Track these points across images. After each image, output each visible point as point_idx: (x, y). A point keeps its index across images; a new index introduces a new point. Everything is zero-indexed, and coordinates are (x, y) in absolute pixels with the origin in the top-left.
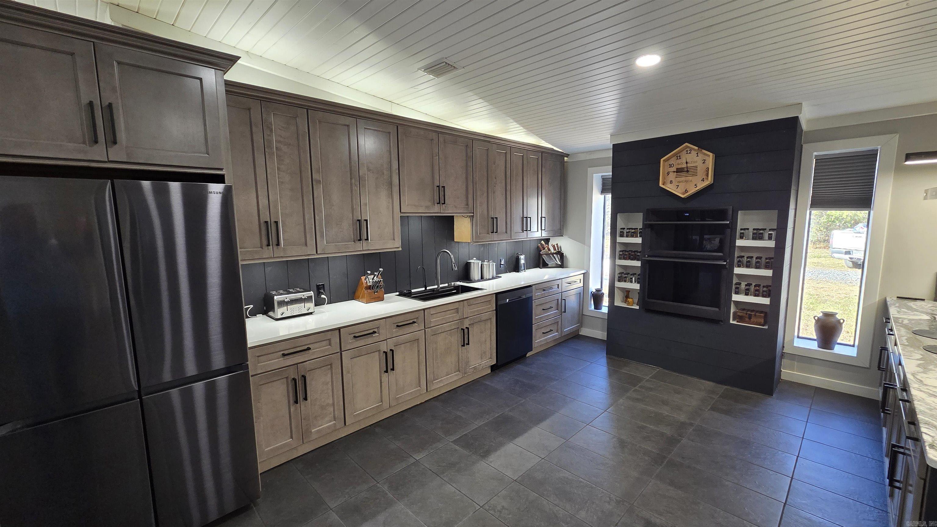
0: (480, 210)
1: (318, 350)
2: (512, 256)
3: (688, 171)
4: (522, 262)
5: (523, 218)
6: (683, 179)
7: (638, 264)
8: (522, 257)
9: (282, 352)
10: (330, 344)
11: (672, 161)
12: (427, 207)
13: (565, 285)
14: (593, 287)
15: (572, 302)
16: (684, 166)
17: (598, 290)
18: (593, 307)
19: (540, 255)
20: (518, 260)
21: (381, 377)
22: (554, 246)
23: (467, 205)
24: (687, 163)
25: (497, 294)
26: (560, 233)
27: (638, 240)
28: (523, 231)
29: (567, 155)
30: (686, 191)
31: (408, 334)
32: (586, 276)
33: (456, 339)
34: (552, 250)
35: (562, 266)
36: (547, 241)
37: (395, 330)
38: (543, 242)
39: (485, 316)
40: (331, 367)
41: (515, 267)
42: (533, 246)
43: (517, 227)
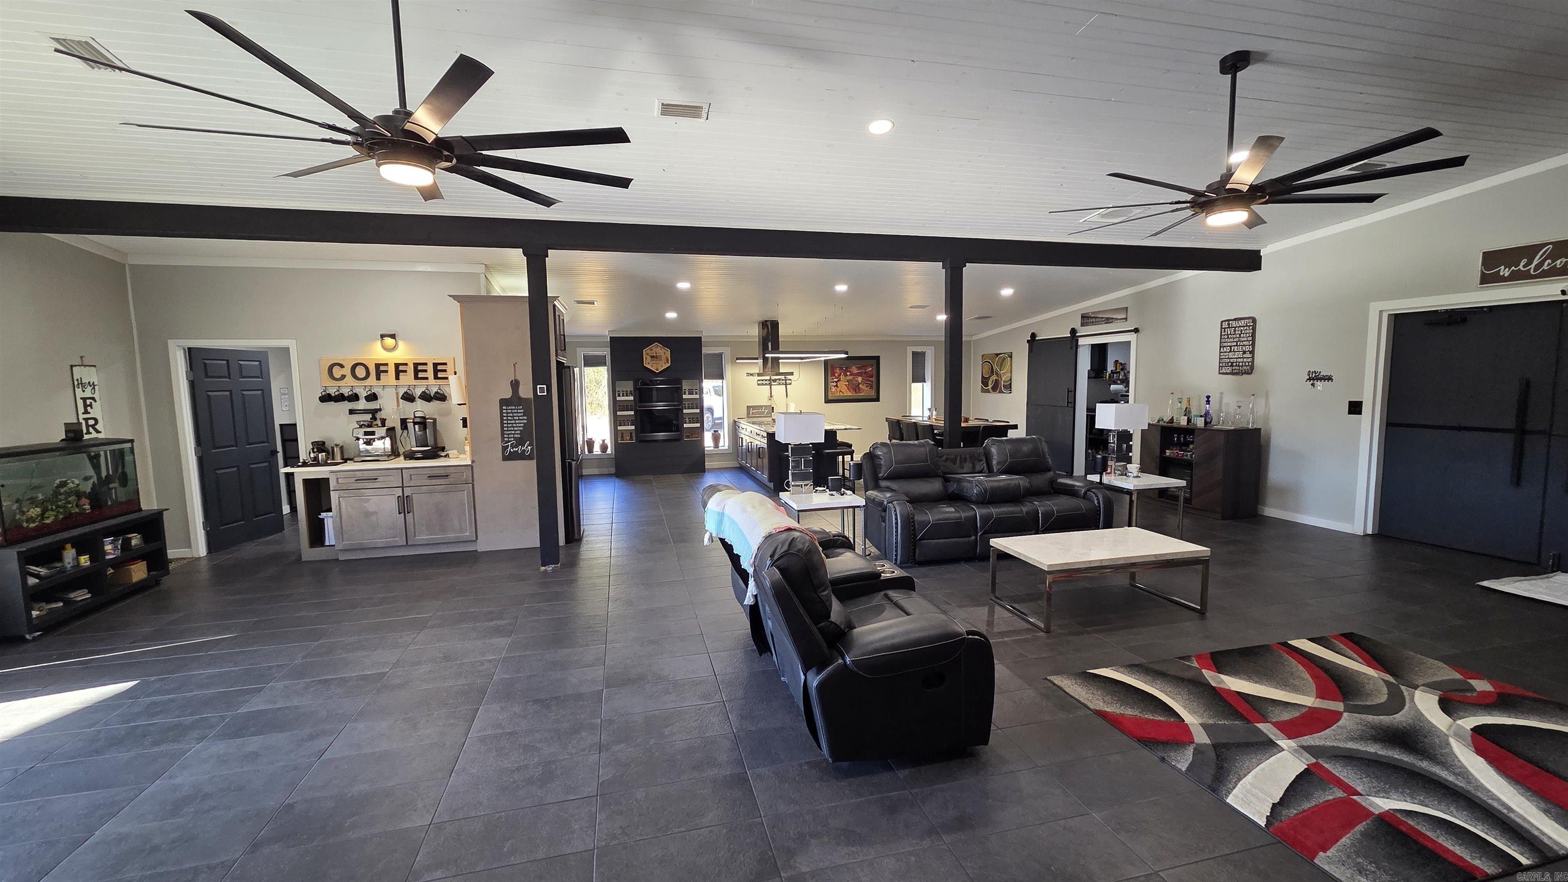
7: (632, 413)
27: (632, 398)
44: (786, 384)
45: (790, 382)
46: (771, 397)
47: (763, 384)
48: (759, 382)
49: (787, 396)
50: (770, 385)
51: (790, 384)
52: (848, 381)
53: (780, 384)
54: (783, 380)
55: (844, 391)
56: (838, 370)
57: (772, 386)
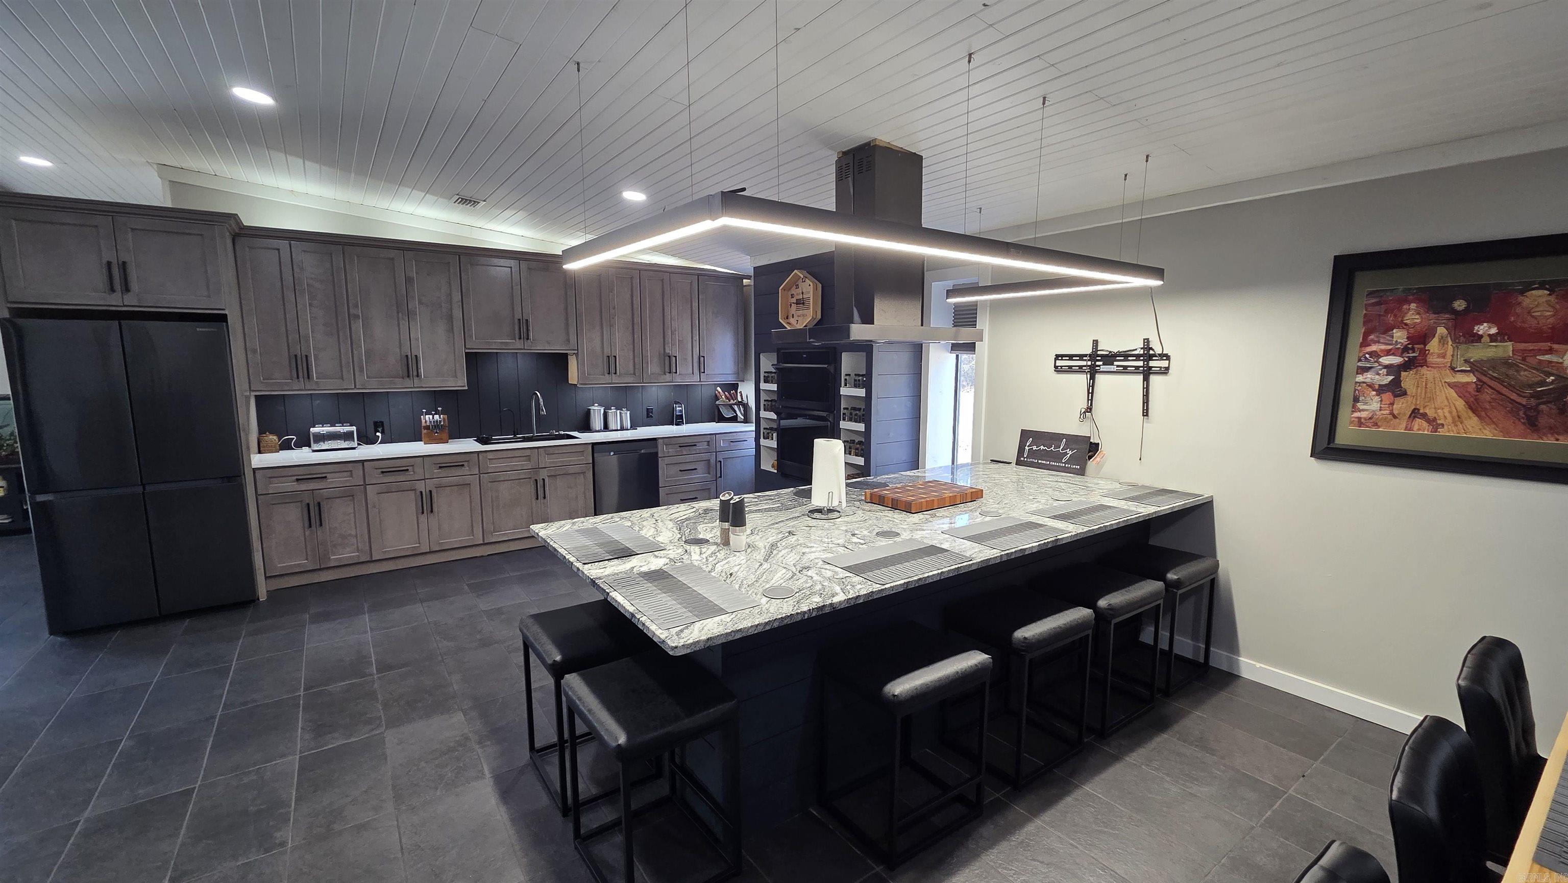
0: (590, 349)
1: (335, 480)
2: (668, 405)
3: (803, 304)
4: (682, 413)
5: (664, 356)
6: (801, 313)
7: (774, 413)
8: (679, 406)
9: (296, 478)
10: (351, 476)
11: (793, 290)
12: (506, 344)
13: (723, 442)
15: (738, 470)
16: (801, 296)
19: (716, 406)
21: (417, 518)
23: (567, 341)
24: (802, 293)
25: (594, 445)
26: (736, 377)
27: (775, 387)
30: (806, 326)
31: (453, 476)
33: (524, 490)
34: (733, 401)
35: (744, 421)
37: (435, 471)
38: (718, 388)
39: (573, 469)
40: (354, 498)
41: (672, 419)
42: (707, 394)
43: (653, 367)
44: (1147, 373)
45: (1164, 364)
46: (1089, 409)
47: (1070, 370)
48: (1059, 363)
49: (1146, 413)
50: (1093, 372)
51: (1165, 371)
52: (1475, 367)
53: (1125, 370)
54: (1138, 357)
55: (1444, 415)
56: (1413, 315)
57: (1098, 376)
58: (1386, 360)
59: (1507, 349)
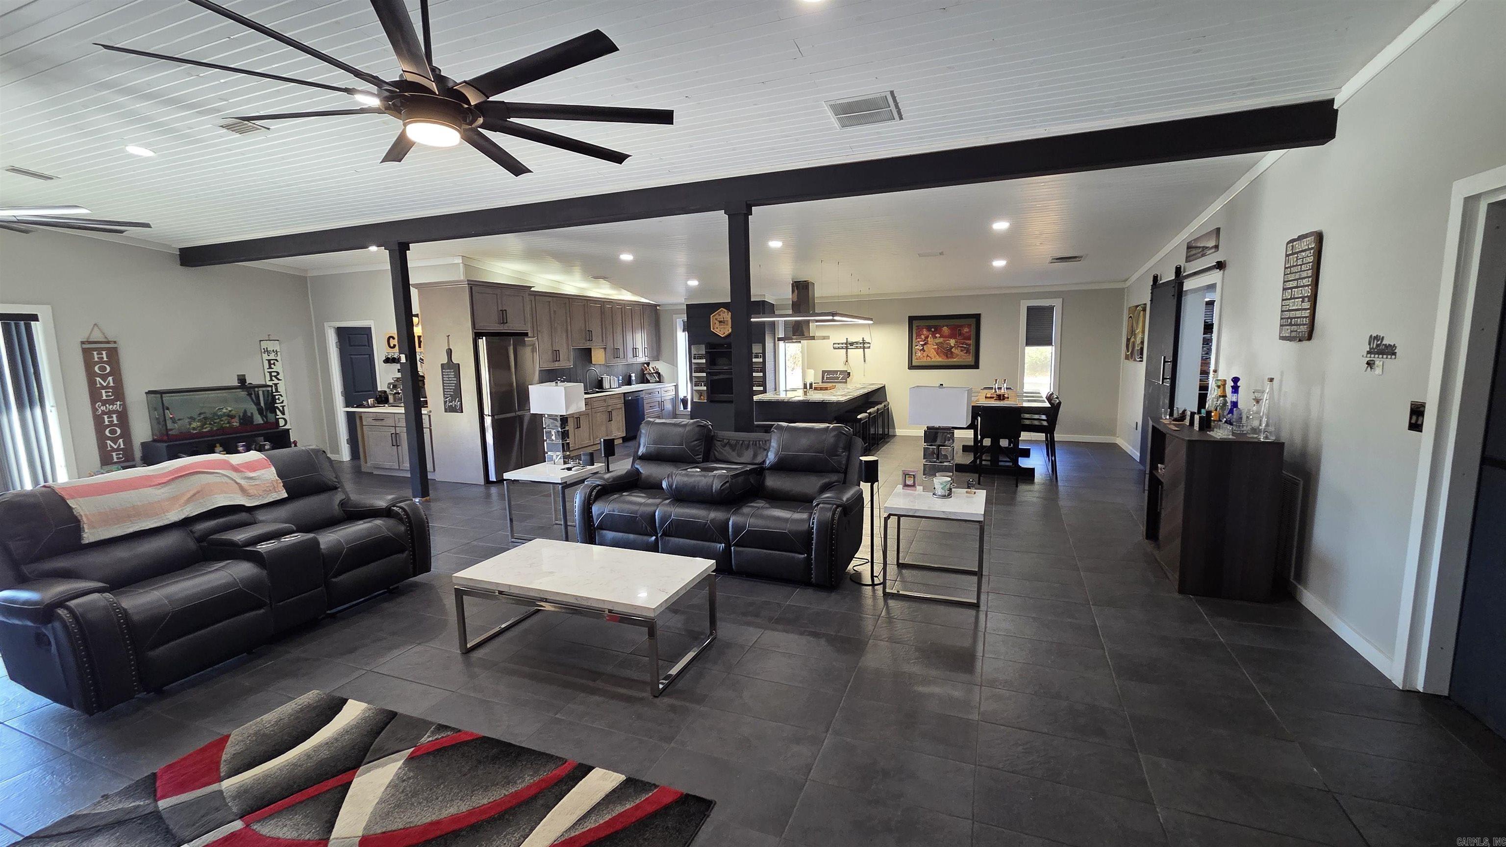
0: (610, 345)
2: (626, 375)
3: (723, 323)
4: (633, 378)
5: (633, 349)
6: (722, 327)
7: (704, 374)
8: (633, 375)
11: (717, 316)
12: (584, 343)
13: (663, 392)
14: (681, 396)
15: (668, 406)
16: (722, 320)
17: (685, 397)
18: (682, 409)
19: (644, 375)
20: (630, 377)
22: (653, 368)
23: (603, 341)
24: (722, 318)
25: (624, 393)
26: (657, 358)
27: (704, 361)
28: (634, 357)
29: (659, 305)
30: (724, 333)
32: (676, 387)
33: (605, 417)
34: (653, 372)
35: (659, 382)
36: (648, 364)
38: (645, 365)
39: (619, 406)
41: (629, 382)
42: (639, 368)
43: (630, 354)
44: (864, 348)
45: (869, 345)
46: (846, 361)
47: (839, 348)
48: (834, 346)
49: (865, 361)
50: (847, 348)
51: (869, 348)
52: (937, 344)
53: (857, 348)
54: (861, 343)
55: (932, 356)
56: (925, 332)
57: (848, 350)
58: (921, 343)
59: (941, 340)
